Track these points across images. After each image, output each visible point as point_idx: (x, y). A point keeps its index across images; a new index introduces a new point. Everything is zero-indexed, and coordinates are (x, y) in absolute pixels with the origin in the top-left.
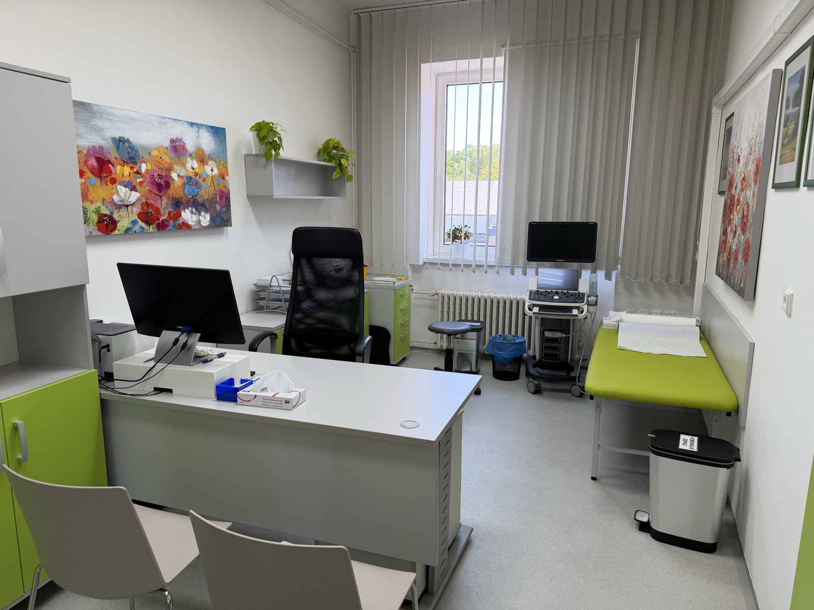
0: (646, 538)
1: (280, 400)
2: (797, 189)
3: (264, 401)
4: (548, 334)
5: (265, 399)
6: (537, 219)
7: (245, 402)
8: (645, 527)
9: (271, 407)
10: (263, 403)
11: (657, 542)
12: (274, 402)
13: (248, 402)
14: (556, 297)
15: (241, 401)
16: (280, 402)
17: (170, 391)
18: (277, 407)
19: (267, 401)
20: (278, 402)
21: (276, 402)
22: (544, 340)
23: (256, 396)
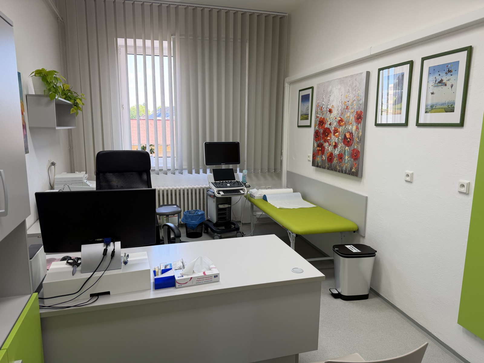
0: (339, 301)
1: (210, 276)
2: (406, 126)
3: (198, 280)
4: (221, 206)
5: (199, 278)
6: (208, 141)
7: (182, 285)
8: (337, 296)
9: (203, 283)
10: (197, 282)
11: (346, 301)
12: (206, 279)
13: (185, 283)
14: (228, 185)
15: (179, 285)
16: (210, 278)
17: (108, 293)
18: (207, 282)
19: (200, 279)
20: (209, 278)
21: (207, 278)
22: (219, 210)
23: (191, 278)
